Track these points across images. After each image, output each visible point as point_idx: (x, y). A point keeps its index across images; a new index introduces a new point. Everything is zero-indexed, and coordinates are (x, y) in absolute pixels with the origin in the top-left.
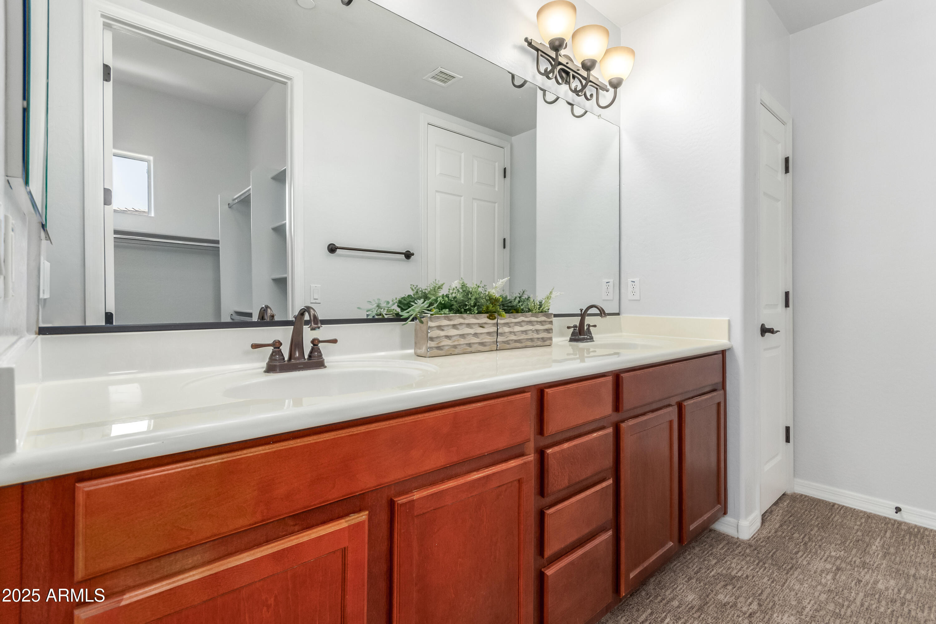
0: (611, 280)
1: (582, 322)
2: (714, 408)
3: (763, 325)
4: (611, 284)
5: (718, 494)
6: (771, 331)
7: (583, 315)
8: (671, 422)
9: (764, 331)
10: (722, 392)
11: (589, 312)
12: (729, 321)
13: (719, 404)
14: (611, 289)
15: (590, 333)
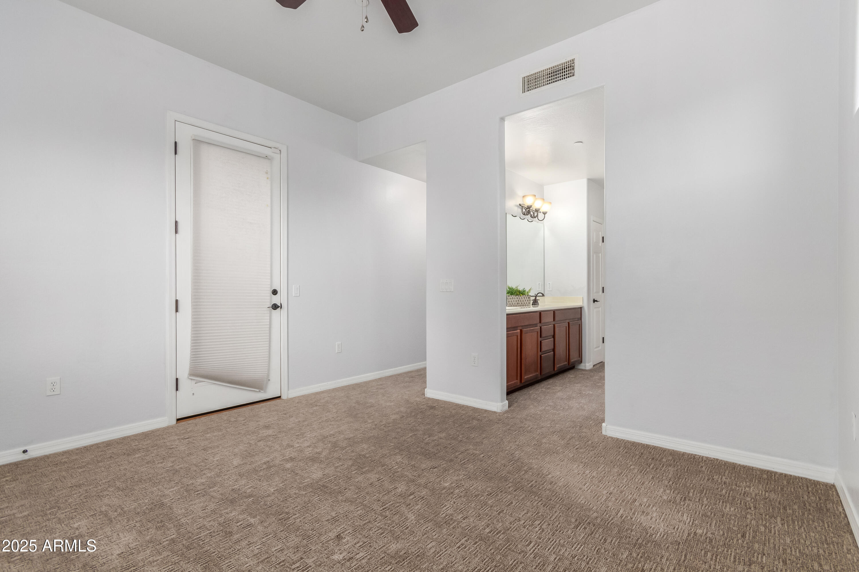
0: (540, 283)
1: (536, 298)
2: (578, 325)
3: (594, 299)
4: (541, 284)
5: (579, 355)
6: (597, 301)
7: (536, 296)
8: (566, 327)
9: (594, 301)
10: (580, 321)
11: (538, 295)
12: (583, 297)
13: (580, 325)
14: (540, 287)
15: (538, 302)
